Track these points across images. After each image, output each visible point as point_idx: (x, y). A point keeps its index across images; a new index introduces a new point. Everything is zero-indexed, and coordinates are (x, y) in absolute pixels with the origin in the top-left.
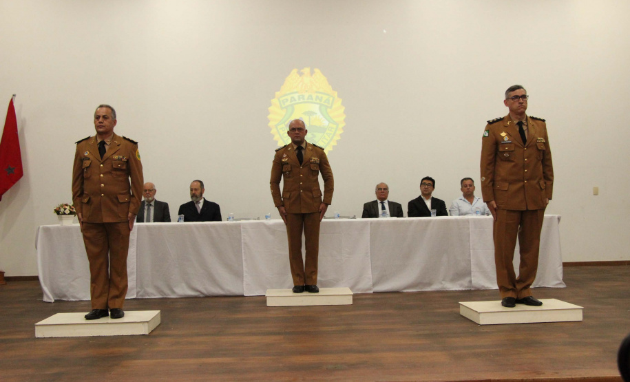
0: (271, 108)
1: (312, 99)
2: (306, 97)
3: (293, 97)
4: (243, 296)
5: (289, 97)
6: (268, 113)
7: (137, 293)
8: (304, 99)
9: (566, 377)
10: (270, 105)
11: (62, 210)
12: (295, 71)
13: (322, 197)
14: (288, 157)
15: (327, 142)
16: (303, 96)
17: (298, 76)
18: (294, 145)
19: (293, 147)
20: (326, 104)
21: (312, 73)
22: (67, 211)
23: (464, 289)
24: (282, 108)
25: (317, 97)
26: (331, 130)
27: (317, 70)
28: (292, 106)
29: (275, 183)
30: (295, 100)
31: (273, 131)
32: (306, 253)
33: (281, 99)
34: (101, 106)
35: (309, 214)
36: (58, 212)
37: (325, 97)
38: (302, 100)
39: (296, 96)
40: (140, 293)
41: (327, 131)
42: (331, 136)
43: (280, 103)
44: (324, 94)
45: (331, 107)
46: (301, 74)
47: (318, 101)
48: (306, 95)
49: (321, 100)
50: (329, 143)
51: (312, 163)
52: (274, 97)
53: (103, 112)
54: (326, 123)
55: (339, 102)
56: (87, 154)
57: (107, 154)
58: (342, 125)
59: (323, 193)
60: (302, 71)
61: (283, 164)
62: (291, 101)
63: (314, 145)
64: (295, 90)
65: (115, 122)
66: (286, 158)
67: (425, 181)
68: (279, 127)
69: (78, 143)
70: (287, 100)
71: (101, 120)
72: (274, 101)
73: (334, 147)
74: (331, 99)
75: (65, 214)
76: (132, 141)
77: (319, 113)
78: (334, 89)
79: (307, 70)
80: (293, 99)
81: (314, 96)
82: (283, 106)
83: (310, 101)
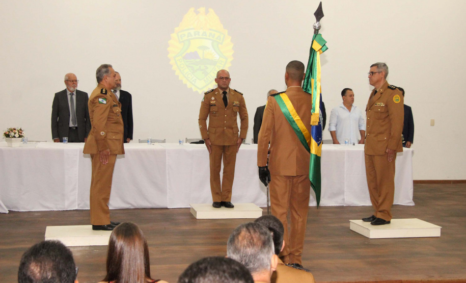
0: (170, 42)
1: (206, 35)
2: (201, 33)
3: (189, 33)
4: (167, 208)
5: (186, 33)
6: (168, 47)
7: (78, 205)
8: (199, 35)
9: (448, 279)
10: (170, 39)
11: (12, 134)
12: (192, 9)
13: (239, 133)
14: (215, 99)
16: (199, 32)
17: (195, 14)
18: (220, 90)
19: (219, 92)
20: (218, 40)
21: (207, 12)
23: (338, 205)
24: (180, 42)
25: (210, 34)
26: (221, 64)
27: (211, 10)
28: (189, 40)
29: (202, 120)
31: (172, 62)
32: (224, 176)
33: (180, 34)
35: (229, 146)
36: (7, 135)
37: (217, 34)
39: (192, 32)
40: (81, 205)
41: (218, 64)
43: (178, 37)
44: (216, 31)
45: (222, 44)
46: (197, 13)
47: (211, 38)
49: (213, 37)
51: (234, 106)
52: (173, 32)
54: (217, 57)
55: (228, 40)
59: (240, 130)
60: (198, 10)
61: (211, 105)
62: (188, 37)
63: (235, 90)
64: (192, 27)
66: (213, 100)
68: (177, 59)
70: (184, 35)
72: (174, 35)
74: (222, 36)
75: (15, 137)
77: (211, 49)
78: (225, 27)
79: (202, 10)
80: (189, 35)
81: (208, 33)
82: (181, 40)
83: (204, 37)
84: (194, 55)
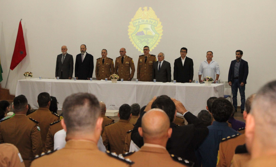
0: (129, 26)
1: (148, 22)
2: (145, 21)
3: (139, 21)
5: (137, 21)
6: (128, 29)
8: (144, 22)
10: (129, 25)
11: (26, 74)
12: (140, 8)
15: (154, 43)
16: (144, 21)
17: (142, 11)
20: (154, 25)
21: (148, 9)
22: (28, 75)
24: (134, 26)
25: (150, 21)
26: (156, 37)
27: (150, 8)
28: (139, 25)
30: (140, 23)
31: (130, 37)
33: (134, 22)
34: (103, 50)
37: (154, 21)
38: (143, 23)
39: (140, 20)
41: (154, 38)
42: (156, 40)
43: (133, 24)
44: (153, 19)
45: (156, 26)
46: (143, 10)
47: (150, 23)
48: (145, 20)
49: (152, 23)
50: (155, 43)
52: (131, 21)
53: (104, 51)
54: (154, 34)
55: (160, 24)
56: (99, 63)
57: (105, 63)
58: (161, 35)
60: (144, 8)
62: (138, 23)
64: (140, 18)
65: (107, 54)
67: (182, 50)
68: (133, 35)
69: (97, 59)
70: (136, 22)
71: (103, 53)
72: (131, 23)
73: (157, 45)
74: (156, 22)
76: (111, 59)
77: (151, 29)
78: (158, 17)
79: (146, 8)
80: (139, 22)
81: (149, 21)
82: (135, 25)
83: (147, 23)
84: (142, 33)
